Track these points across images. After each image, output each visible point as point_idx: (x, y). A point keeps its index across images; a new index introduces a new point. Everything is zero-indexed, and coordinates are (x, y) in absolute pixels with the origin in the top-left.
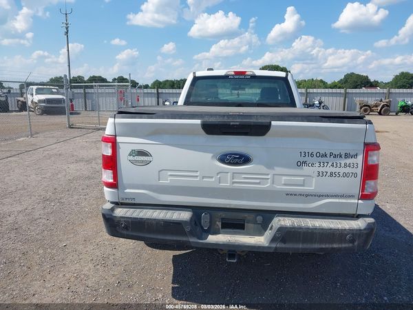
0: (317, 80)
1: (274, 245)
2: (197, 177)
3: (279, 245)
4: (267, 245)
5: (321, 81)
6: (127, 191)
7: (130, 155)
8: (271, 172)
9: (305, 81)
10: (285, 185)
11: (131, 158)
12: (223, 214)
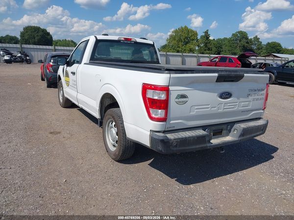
0: (69, 41)
1: (240, 139)
2: (208, 108)
3: (242, 138)
4: (237, 139)
5: (72, 41)
6: (172, 122)
7: (176, 98)
8: (239, 101)
9: (60, 41)
10: (243, 107)
11: (177, 100)
12: (214, 128)
